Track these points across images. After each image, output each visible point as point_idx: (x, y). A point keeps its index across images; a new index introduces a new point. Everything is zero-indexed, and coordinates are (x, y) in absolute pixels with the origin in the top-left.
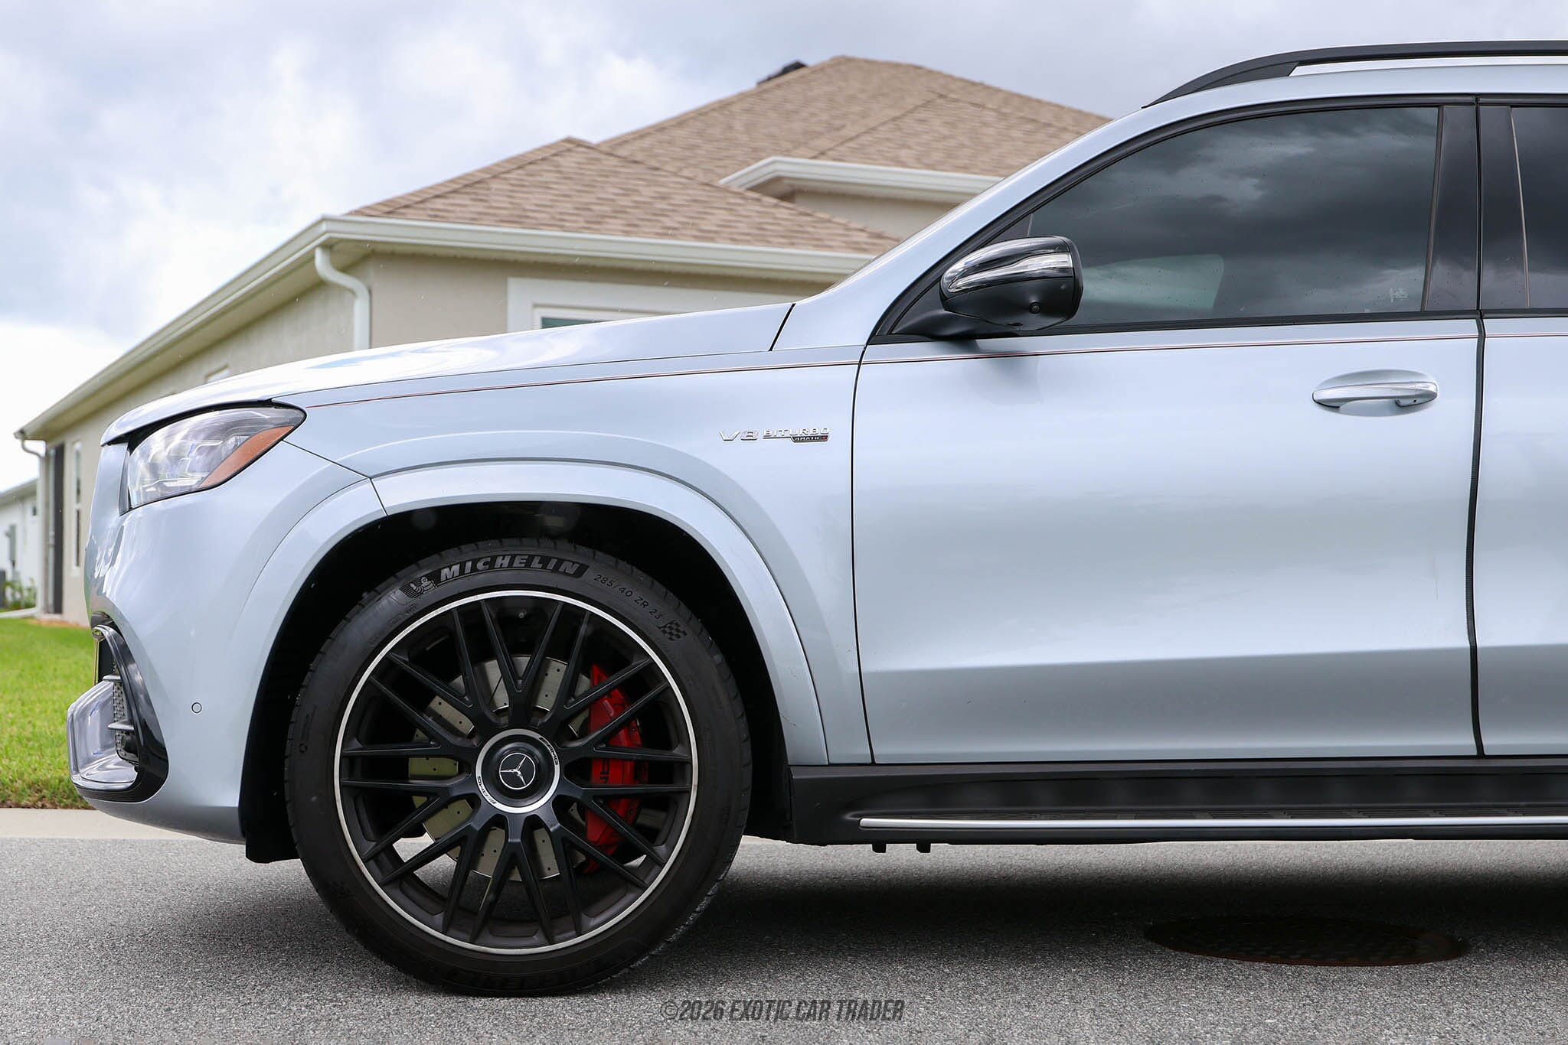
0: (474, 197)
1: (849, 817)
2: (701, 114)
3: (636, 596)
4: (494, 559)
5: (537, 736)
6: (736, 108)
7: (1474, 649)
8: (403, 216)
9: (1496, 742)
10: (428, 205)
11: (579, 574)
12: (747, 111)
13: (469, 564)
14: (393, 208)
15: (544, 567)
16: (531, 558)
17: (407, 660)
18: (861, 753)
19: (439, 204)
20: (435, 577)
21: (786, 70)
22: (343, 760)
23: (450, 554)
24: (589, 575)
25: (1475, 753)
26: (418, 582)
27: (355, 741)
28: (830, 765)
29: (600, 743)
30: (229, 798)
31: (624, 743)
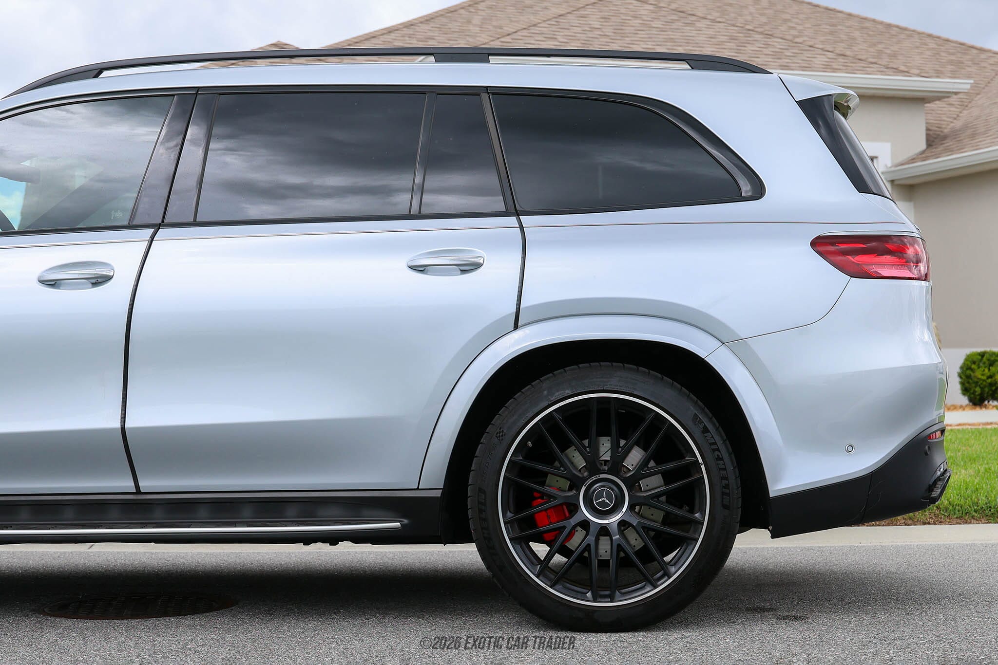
9: (146, 484)
25: (135, 491)
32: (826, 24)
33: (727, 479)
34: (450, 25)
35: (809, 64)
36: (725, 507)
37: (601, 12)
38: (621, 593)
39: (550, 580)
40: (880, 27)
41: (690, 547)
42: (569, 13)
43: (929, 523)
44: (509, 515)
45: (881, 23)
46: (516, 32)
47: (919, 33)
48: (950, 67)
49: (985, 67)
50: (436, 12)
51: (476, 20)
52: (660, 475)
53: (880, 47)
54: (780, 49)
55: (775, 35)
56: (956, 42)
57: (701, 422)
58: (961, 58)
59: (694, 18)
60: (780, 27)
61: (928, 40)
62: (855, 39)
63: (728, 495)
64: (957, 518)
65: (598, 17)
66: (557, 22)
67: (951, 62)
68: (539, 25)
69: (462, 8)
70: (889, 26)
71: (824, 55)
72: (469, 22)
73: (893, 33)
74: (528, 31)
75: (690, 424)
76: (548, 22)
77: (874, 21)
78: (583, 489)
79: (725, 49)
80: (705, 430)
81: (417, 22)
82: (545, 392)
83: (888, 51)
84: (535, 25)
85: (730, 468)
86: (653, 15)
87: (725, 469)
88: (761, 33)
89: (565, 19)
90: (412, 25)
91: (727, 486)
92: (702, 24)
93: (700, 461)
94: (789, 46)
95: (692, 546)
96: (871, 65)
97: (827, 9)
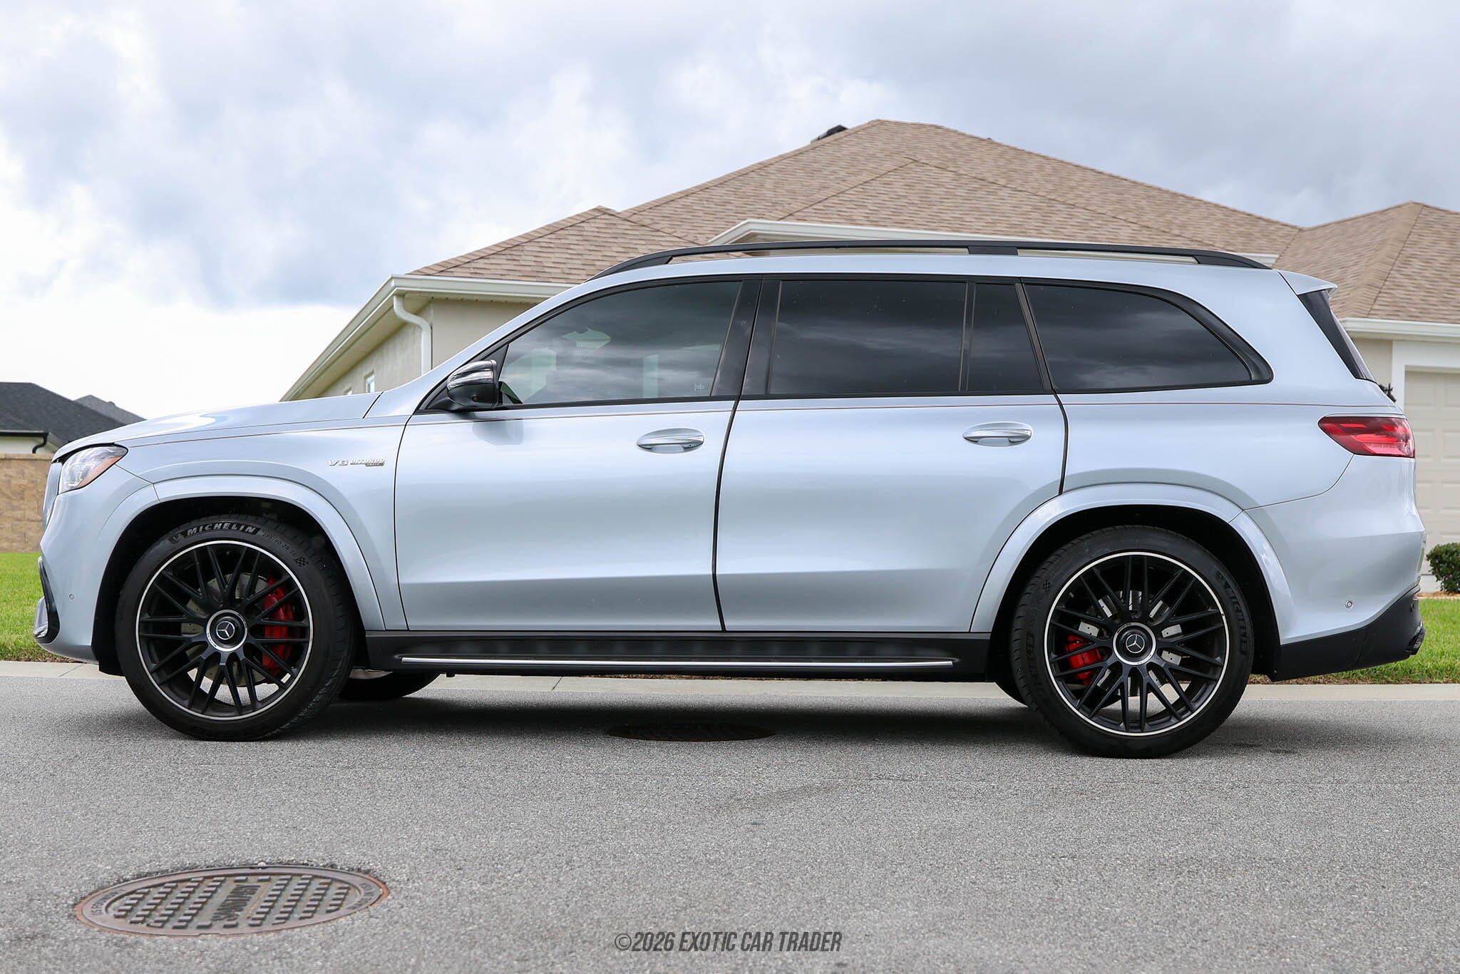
0: (509, 257)
1: (396, 657)
2: (742, 175)
3: (283, 544)
4: (214, 525)
5: (237, 614)
6: (771, 169)
7: (714, 575)
8: (452, 274)
9: (731, 624)
10: (473, 265)
11: (255, 532)
12: (780, 171)
13: (201, 527)
14: (446, 268)
15: (238, 529)
16: (232, 524)
17: (172, 574)
18: (401, 624)
19: (481, 264)
20: (185, 534)
21: (830, 133)
22: (141, 624)
23: (194, 523)
24: (260, 533)
25: (721, 630)
26: (177, 537)
27: (147, 614)
28: (386, 630)
29: (265, 617)
30: (87, 640)
31: (282, 617)
32: (1113, 193)
33: (1245, 628)
34: (744, 189)
35: (1115, 236)
36: (1243, 652)
37: (904, 179)
38: (1151, 726)
39: (1087, 713)
40: (1165, 195)
41: (1211, 687)
42: (872, 180)
43: (1319, 683)
44: (1053, 656)
45: (1167, 192)
46: (826, 199)
47: (1206, 203)
48: (1241, 239)
49: (1274, 240)
50: (728, 175)
51: (769, 184)
52: (1179, 625)
53: (1169, 217)
54: (1084, 219)
55: (1077, 205)
56: (1243, 213)
57: (1223, 578)
58: (1250, 229)
59: (995, 186)
60: (1067, 195)
61: (1216, 210)
62: (1142, 208)
63: (1245, 642)
64: (1344, 678)
65: (902, 184)
66: (863, 189)
67: (1240, 234)
68: (847, 192)
69: (753, 171)
70: (1175, 195)
71: (1129, 226)
72: (762, 185)
73: (1180, 202)
74: (838, 198)
75: (1213, 580)
76: (855, 189)
77: (1159, 189)
78: (1117, 635)
79: (1030, 219)
80: (1227, 586)
81: (711, 185)
82: (1087, 550)
83: (1177, 222)
84: (843, 192)
85: (1247, 620)
86: (955, 183)
87: (1243, 620)
88: (1064, 203)
89: (870, 186)
90: (707, 188)
91: (1245, 635)
92: (1004, 193)
93: (1222, 612)
94: (1092, 216)
95: (1213, 685)
96: (1176, 238)
97: (1111, 176)
